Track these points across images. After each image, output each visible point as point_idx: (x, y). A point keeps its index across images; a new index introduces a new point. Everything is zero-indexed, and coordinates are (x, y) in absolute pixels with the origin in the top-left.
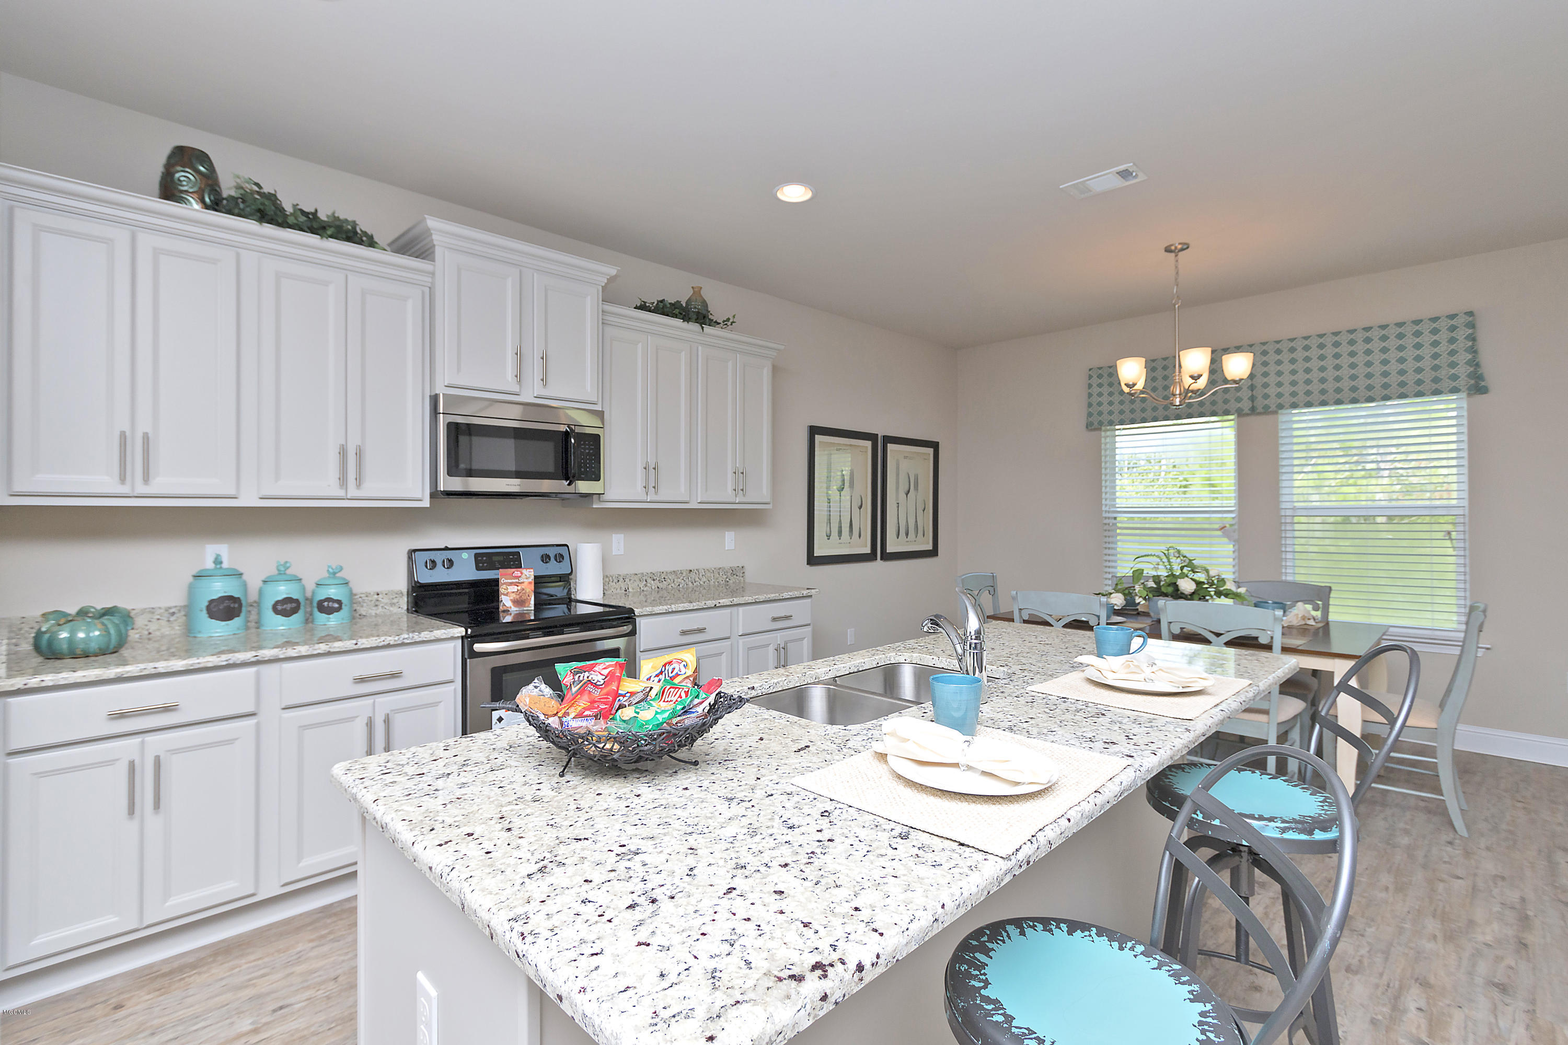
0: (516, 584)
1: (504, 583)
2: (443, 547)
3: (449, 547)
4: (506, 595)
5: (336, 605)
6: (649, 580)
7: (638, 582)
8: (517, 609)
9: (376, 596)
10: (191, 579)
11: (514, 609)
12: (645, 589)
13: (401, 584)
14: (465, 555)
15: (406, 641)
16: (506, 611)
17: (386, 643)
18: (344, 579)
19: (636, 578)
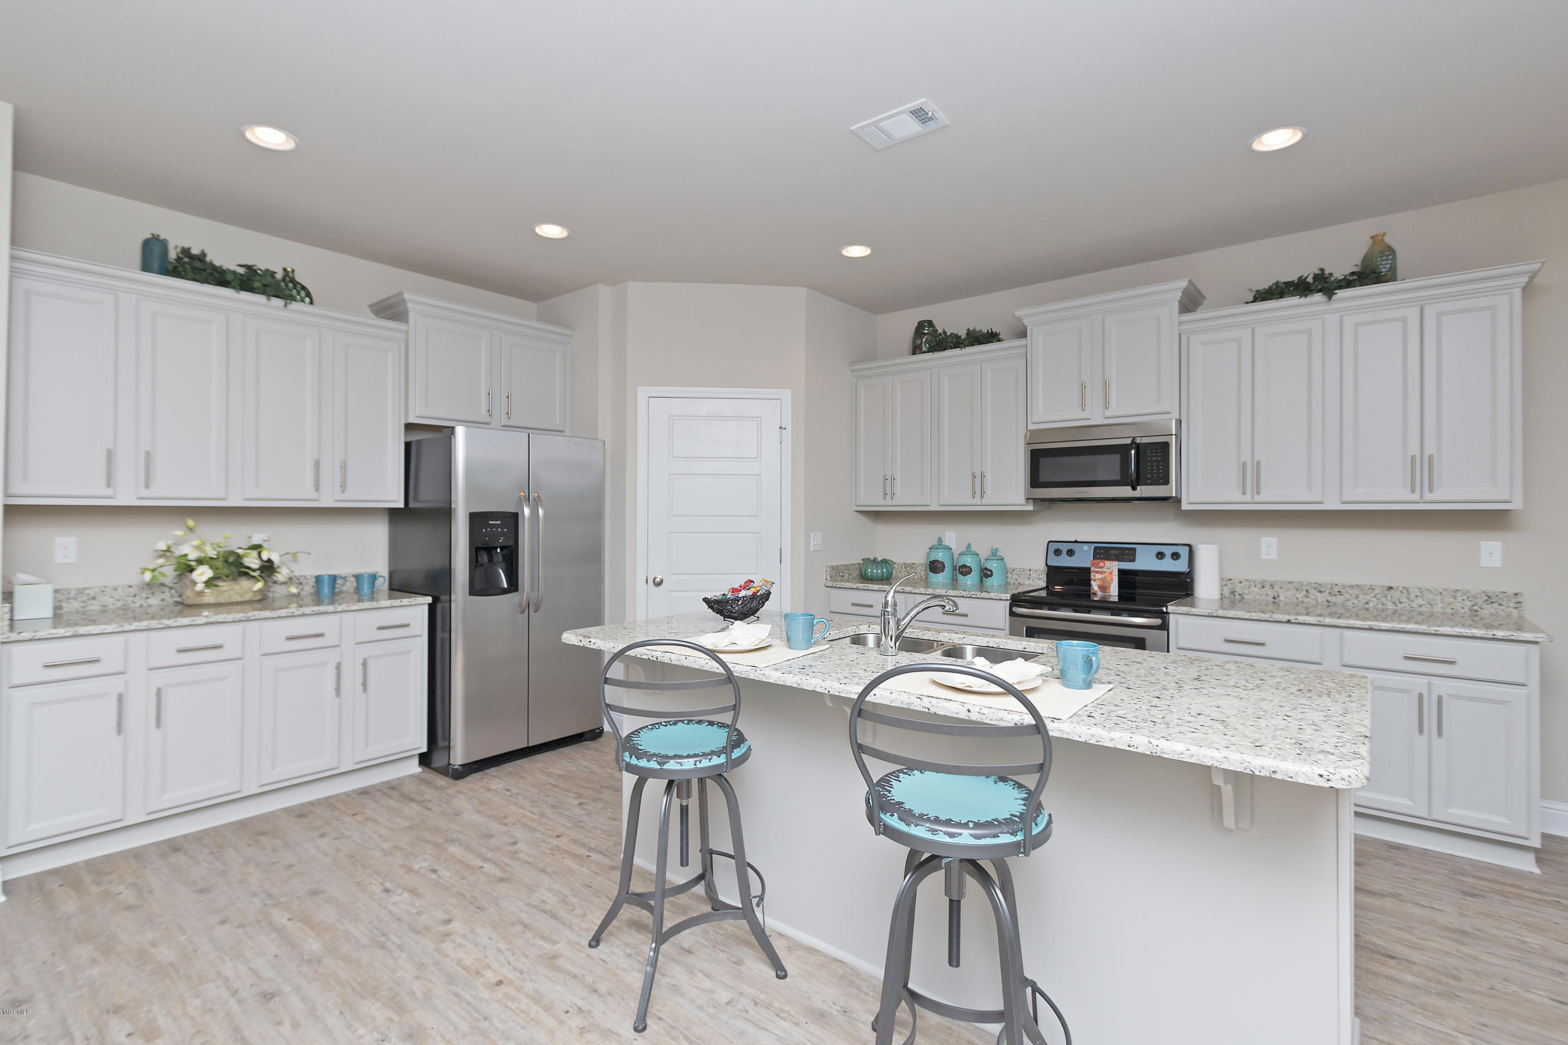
0: (1101, 573)
1: (1094, 571)
2: (1074, 540)
3: (1078, 540)
4: (1094, 580)
5: (989, 573)
6: (1313, 591)
7: (1294, 591)
8: (1102, 593)
9: (1029, 572)
10: (929, 550)
11: (1099, 593)
12: (1306, 600)
13: (1042, 566)
14: (1086, 547)
15: (973, 596)
16: (1095, 594)
17: (962, 595)
18: (1002, 557)
19: (1290, 586)
